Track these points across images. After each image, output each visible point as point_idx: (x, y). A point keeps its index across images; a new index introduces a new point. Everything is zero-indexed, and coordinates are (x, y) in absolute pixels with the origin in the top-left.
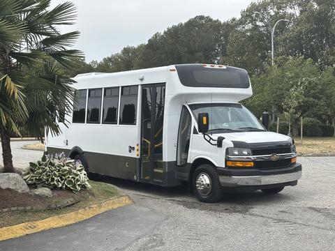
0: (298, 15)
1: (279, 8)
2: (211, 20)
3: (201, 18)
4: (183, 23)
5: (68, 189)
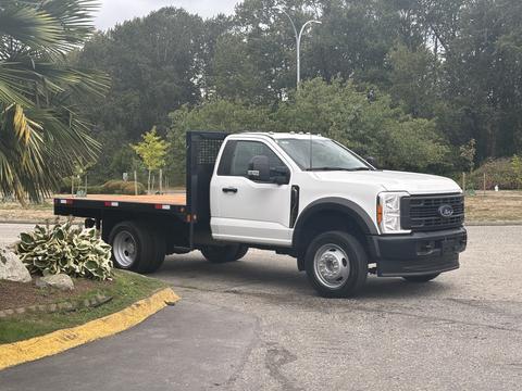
0: (320, 15)
1: (290, 4)
2: (186, 15)
3: (170, 11)
4: (141, 17)
5: (89, 276)
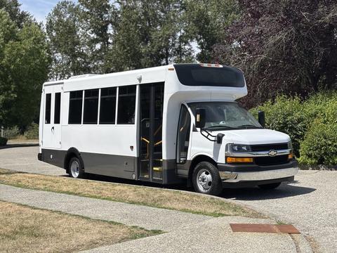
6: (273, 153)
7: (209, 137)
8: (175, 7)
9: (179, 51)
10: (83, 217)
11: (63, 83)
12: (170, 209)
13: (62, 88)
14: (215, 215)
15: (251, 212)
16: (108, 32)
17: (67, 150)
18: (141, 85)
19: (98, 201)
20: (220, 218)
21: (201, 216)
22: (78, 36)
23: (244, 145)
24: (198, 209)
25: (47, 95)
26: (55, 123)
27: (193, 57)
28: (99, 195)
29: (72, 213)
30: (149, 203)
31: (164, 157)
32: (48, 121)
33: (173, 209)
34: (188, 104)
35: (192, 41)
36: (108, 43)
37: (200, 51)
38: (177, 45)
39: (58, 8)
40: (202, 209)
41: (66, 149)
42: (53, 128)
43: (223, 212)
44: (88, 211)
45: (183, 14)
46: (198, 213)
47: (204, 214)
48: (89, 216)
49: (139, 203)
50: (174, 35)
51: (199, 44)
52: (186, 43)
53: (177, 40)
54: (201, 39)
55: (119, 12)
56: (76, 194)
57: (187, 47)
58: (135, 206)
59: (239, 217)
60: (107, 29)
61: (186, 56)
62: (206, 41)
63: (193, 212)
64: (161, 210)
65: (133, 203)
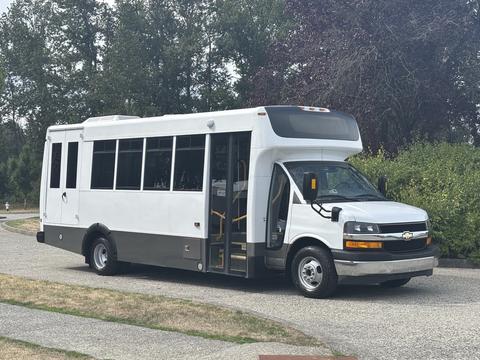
6: (407, 235)
7: (322, 212)
8: (201, 8)
9: (208, 77)
10: (27, 344)
11: (82, 129)
12: (170, 330)
13: (82, 136)
14: (239, 340)
15: (296, 335)
16: (96, 45)
17: (88, 227)
18: (213, 136)
19: (58, 316)
20: (247, 346)
21: (217, 342)
22: (49, 50)
23: (369, 224)
24: (213, 330)
25: (54, 145)
26: (67, 187)
27: (228, 87)
28: (61, 307)
29: (12, 336)
30: (139, 320)
31: (250, 239)
32: (55, 183)
33: (176, 330)
34: (284, 164)
35: (227, 61)
36: (97, 61)
37: (239, 77)
38: (204, 67)
39: (18, 5)
40: (220, 331)
41: (87, 225)
42: (65, 194)
43: (253, 335)
44: (38, 333)
45: (214, 18)
46: (212, 337)
47: (223, 338)
48: (38, 343)
49: (122, 321)
50: (200, 51)
51: (238, 67)
52: (219, 64)
53: (204, 59)
54: (240, 58)
55: (115, 14)
56: (25, 305)
57: (219, 70)
58: (116, 326)
59: (275, 344)
60: (94, 40)
61: (219, 83)
62: (249, 61)
63: (206, 336)
64: (155, 331)
65: (112, 319)
